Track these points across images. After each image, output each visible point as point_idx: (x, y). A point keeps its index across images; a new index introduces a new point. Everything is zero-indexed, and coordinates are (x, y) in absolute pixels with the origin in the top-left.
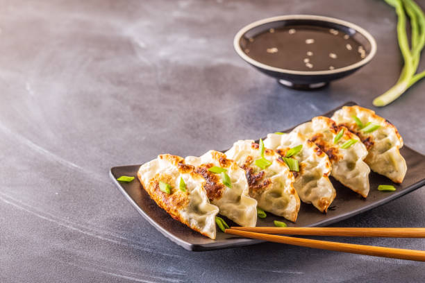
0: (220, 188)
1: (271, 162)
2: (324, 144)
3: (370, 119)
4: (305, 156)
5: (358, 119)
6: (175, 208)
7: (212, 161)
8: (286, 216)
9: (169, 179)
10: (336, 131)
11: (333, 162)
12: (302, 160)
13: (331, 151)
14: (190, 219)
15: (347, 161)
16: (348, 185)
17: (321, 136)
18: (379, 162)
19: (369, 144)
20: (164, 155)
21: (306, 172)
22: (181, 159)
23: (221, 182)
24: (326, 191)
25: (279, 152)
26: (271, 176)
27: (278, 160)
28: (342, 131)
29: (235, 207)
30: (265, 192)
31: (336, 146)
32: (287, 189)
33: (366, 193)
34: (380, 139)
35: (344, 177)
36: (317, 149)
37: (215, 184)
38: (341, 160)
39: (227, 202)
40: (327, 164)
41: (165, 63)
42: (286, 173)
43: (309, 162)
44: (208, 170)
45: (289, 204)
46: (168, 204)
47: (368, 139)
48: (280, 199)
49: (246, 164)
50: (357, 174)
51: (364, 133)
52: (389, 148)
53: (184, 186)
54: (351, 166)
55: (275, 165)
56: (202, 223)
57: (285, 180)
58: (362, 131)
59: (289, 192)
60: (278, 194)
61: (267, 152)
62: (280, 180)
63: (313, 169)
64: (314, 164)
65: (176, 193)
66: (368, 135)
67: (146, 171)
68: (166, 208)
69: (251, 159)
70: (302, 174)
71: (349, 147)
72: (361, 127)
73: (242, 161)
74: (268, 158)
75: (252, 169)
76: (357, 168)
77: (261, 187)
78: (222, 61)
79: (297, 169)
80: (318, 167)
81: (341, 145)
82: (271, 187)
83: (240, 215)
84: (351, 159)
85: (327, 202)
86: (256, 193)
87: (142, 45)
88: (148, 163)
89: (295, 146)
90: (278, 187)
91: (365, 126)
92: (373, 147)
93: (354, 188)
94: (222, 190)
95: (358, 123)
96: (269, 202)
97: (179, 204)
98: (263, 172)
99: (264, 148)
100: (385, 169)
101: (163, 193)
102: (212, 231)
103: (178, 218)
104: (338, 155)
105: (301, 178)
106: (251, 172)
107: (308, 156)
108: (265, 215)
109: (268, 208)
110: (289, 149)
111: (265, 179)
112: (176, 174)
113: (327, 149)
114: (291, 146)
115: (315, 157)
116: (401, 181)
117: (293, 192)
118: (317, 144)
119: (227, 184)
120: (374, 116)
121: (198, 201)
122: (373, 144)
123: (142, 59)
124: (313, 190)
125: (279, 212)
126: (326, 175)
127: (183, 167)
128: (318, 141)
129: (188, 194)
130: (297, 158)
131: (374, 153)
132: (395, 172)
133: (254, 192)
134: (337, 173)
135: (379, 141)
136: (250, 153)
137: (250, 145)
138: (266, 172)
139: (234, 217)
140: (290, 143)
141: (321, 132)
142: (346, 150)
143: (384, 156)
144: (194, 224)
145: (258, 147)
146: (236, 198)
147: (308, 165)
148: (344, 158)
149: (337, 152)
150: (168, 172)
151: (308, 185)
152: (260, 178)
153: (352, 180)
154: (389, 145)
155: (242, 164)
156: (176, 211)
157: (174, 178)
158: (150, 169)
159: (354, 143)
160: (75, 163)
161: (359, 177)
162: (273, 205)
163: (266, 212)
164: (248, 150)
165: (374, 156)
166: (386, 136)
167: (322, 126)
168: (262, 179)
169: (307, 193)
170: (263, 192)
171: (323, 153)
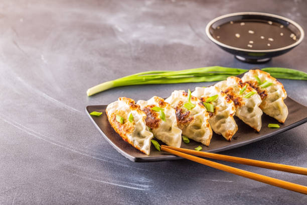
0: (158, 121)
1: (195, 105)
2: (233, 95)
3: (267, 79)
4: (219, 103)
5: (258, 78)
6: (125, 133)
7: (155, 103)
8: (203, 142)
9: (124, 113)
10: (242, 86)
11: (238, 107)
12: (217, 105)
13: (238, 100)
14: (134, 141)
15: (247, 106)
16: (247, 123)
17: (232, 89)
18: (269, 108)
19: (263, 95)
20: (122, 98)
21: (218, 113)
22: (132, 100)
23: (159, 117)
24: (231, 126)
25: (202, 99)
26: (194, 115)
27: (199, 104)
28: (245, 86)
29: (167, 134)
30: (190, 125)
31: (241, 96)
32: (204, 124)
33: (259, 129)
34: (271, 92)
35: (245, 118)
36: (227, 97)
37: (155, 118)
38: (243, 106)
39: (163, 131)
40: (233, 108)
41: (137, 42)
42: (204, 112)
43: (221, 106)
44: (151, 109)
45: (205, 134)
46: (121, 130)
47: (264, 92)
48: (199, 130)
49: (178, 106)
50: (254, 115)
51: (262, 88)
52: (277, 99)
53: (132, 119)
54: (250, 110)
55: (197, 107)
56: (141, 144)
57: (203, 118)
58: (260, 87)
59: (205, 125)
60: (198, 127)
61: (192, 98)
62: (200, 118)
63: (223, 111)
64: (225, 108)
65: (126, 123)
66: (264, 89)
67: (110, 108)
68: (119, 132)
69: (182, 103)
70: (215, 114)
71: (249, 97)
72: (260, 84)
73: (176, 105)
74: (193, 102)
75: (182, 110)
76: (254, 111)
77: (187, 122)
78: (176, 41)
79: (212, 111)
80: (226, 110)
81: (244, 96)
82: (193, 122)
83: (170, 139)
84: (251, 105)
85: (231, 134)
86: (183, 126)
87: (120, 30)
88: (112, 103)
89: (213, 95)
90: (198, 122)
91: (263, 83)
92: (266, 98)
93: (251, 125)
94: (159, 123)
95: (258, 82)
96: (192, 132)
97: (127, 131)
98: (189, 112)
99: (190, 96)
100: (273, 113)
101: (118, 123)
102: (147, 149)
103: (126, 140)
104: (241, 102)
105: (215, 117)
106: (181, 112)
107: (221, 103)
108: (189, 141)
109: (191, 136)
110: (208, 97)
111: (190, 117)
112: (128, 111)
113: (234, 98)
114: (210, 96)
115: (225, 103)
116: (284, 122)
117: (208, 126)
118: (228, 95)
119: (163, 118)
120: (269, 77)
121: (140, 128)
122: (266, 95)
123: (121, 40)
124: (222, 125)
125: (198, 139)
126: (231, 115)
127: (132, 106)
128: (229, 93)
129: (134, 124)
130: (214, 103)
131: (266, 101)
132: (280, 116)
133: (182, 125)
134: (240, 114)
135: (271, 94)
136: (181, 99)
137: (182, 93)
138: (191, 112)
139: (166, 141)
140: (210, 93)
141: (232, 87)
142: (247, 99)
143: (273, 103)
144: (136, 144)
145: (187, 95)
146: (169, 128)
147: (220, 108)
148: (246, 105)
149: (241, 101)
150: (123, 109)
151: (219, 122)
152: (187, 116)
153: (250, 119)
154: (278, 97)
155: (175, 107)
156: (125, 135)
157: (126, 113)
158: (113, 107)
159: (253, 94)
160: (76, 108)
161: (255, 118)
162: (194, 134)
163: (189, 139)
164: (181, 97)
165: (267, 103)
166: (276, 90)
167: (233, 83)
168: (188, 116)
169: (219, 127)
170: (188, 125)
171: (231, 100)
